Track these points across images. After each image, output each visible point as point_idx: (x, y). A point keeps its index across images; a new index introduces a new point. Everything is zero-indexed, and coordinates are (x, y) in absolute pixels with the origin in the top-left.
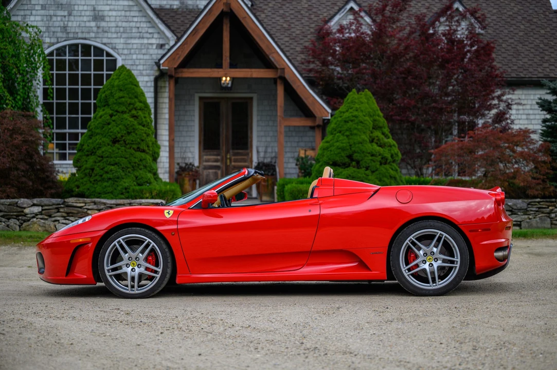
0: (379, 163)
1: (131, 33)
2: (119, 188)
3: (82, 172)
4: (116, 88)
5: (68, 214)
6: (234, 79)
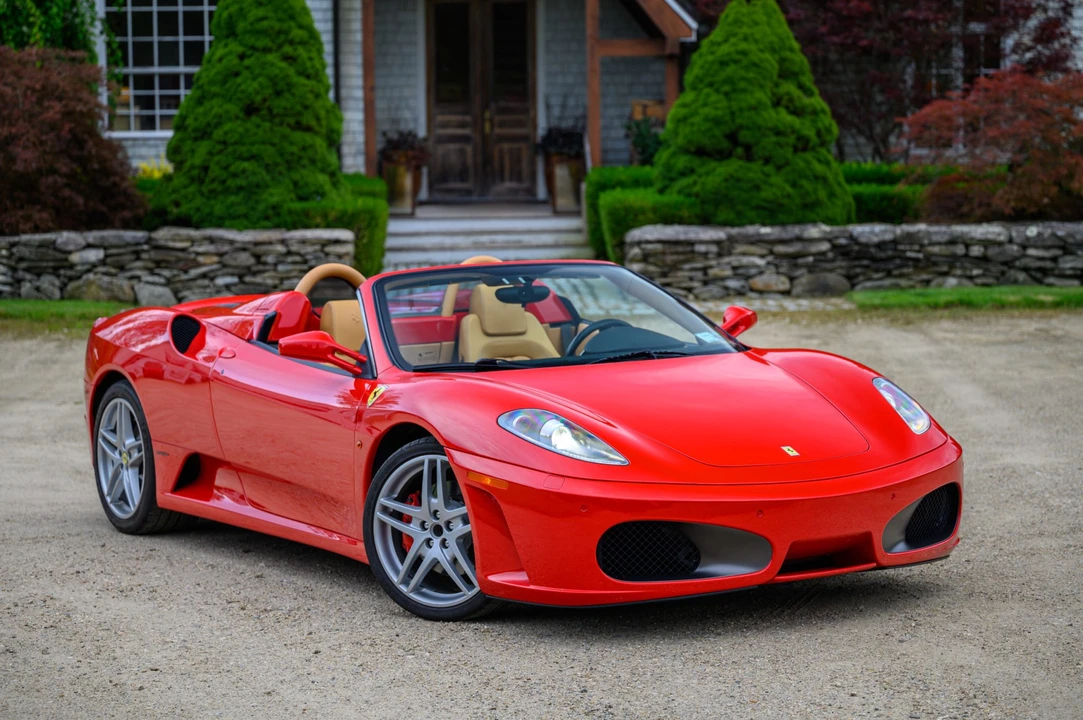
0: (791, 150)
2: (261, 207)
3: (186, 173)
5: (158, 264)
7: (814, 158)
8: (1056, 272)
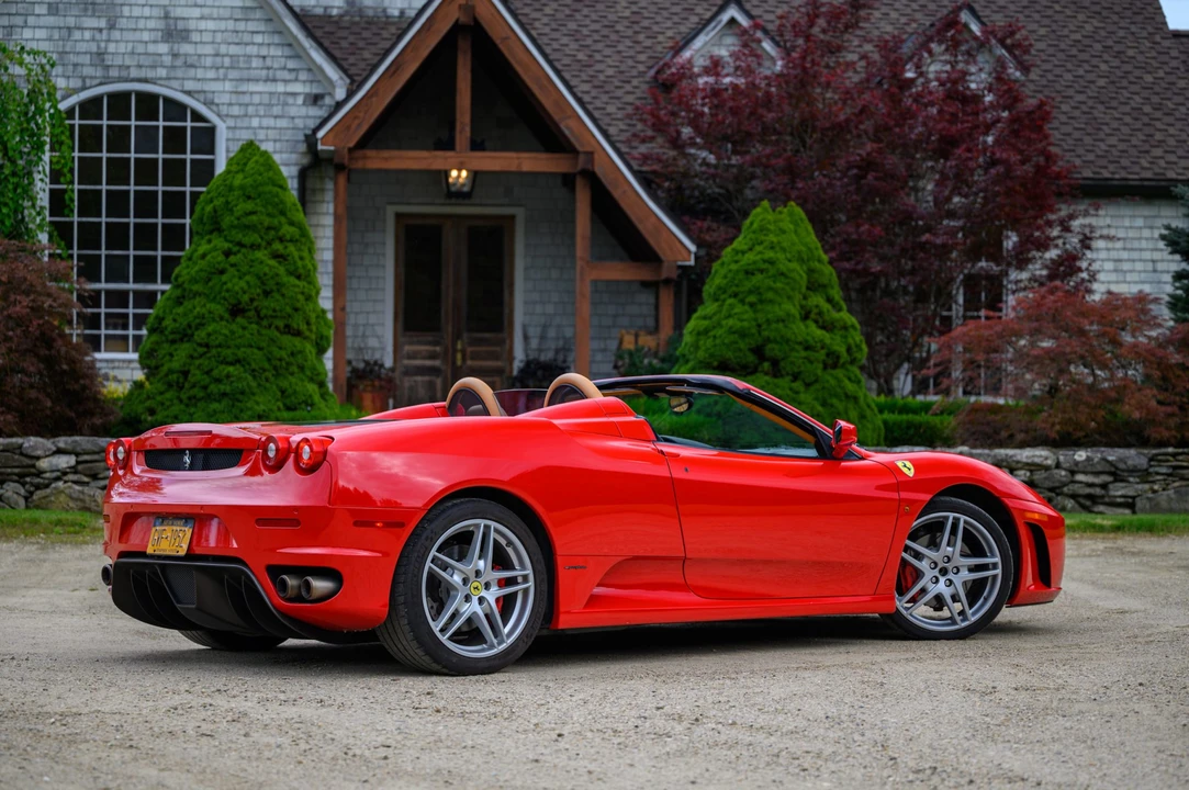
0: (821, 366)
1: (249, 69)
3: (161, 378)
4: (236, 193)
6: (475, 176)
7: (845, 376)
8: (1107, 500)
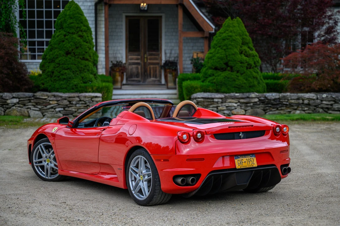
0: (246, 68)
2: (71, 85)
3: (46, 74)
4: (68, 17)
5: (37, 104)
6: (148, 5)
7: (253, 71)
8: (332, 109)
